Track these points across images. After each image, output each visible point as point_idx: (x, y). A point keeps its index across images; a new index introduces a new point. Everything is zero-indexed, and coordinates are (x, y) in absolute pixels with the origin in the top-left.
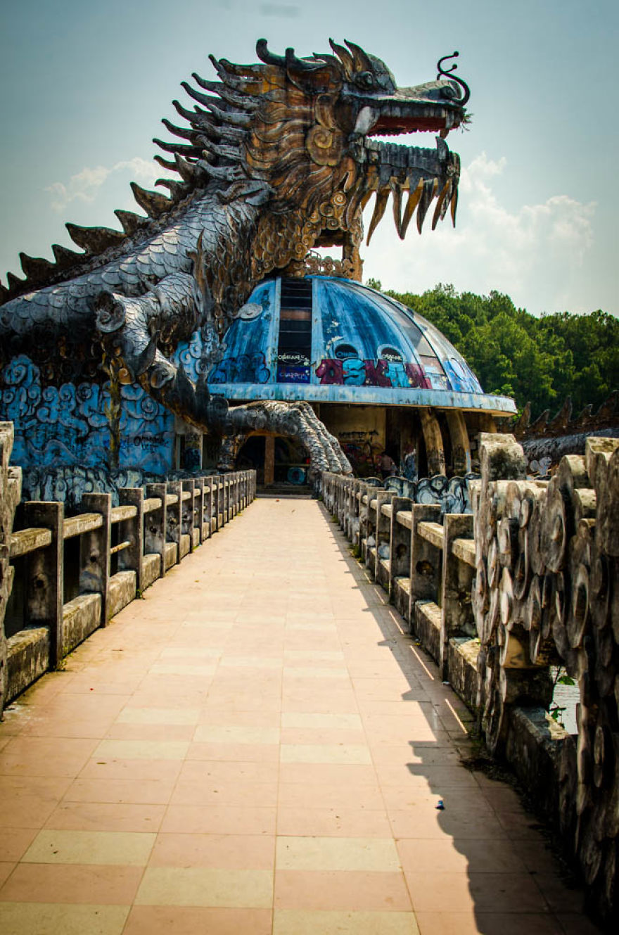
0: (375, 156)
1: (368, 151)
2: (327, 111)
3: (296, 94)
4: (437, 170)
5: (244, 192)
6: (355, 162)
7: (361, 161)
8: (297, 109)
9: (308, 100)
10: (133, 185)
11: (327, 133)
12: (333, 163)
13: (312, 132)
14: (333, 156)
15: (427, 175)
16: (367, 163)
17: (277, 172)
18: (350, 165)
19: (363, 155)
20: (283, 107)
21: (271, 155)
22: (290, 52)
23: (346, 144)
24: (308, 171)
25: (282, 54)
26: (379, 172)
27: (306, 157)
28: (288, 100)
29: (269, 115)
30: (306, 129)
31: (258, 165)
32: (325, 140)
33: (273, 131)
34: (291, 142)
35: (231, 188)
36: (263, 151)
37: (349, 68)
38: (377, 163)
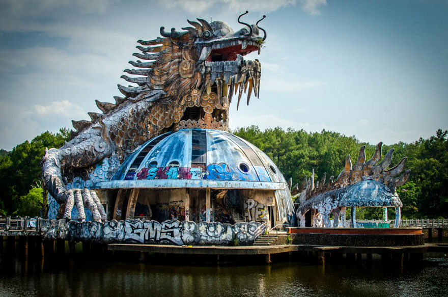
0: (209, 69)
1: (206, 68)
2: (187, 52)
3: (176, 48)
4: (237, 70)
5: (146, 96)
6: (201, 74)
7: (203, 73)
8: (176, 54)
9: (180, 50)
11: (188, 63)
12: (190, 76)
13: (181, 64)
14: (190, 73)
15: (232, 73)
16: (205, 74)
17: (167, 85)
18: (199, 76)
19: (204, 70)
20: (171, 55)
21: (165, 77)
22: (173, 30)
23: (197, 66)
24: (180, 81)
25: (170, 31)
26: (211, 77)
27: (179, 76)
28: (173, 51)
29: (164, 60)
30: (179, 62)
31: (158, 83)
32: (187, 66)
33: (166, 66)
34: (173, 70)
35: (139, 96)
36: (160, 77)
38: (210, 72)
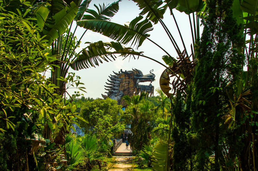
0: (140, 87)
1: (139, 86)
2: (132, 80)
3: (127, 78)
4: (150, 89)
5: (119, 94)
6: (137, 88)
7: (138, 88)
8: (127, 80)
9: (129, 78)
10: (102, 94)
11: (132, 84)
12: (133, 89)
13: (130, 84)
14: (133, 88)
15: (148, 90)
16: (139, 88)
17: (124, 90)
18: (136, 89)
19: (138, 87)
20: (125, 80)
21: (123, 88)
22: (126, 71)
23: (135, 85)
24: (129, 90)
25: (124, 71)
26: (140, 90)
27: (129, 88)
28: (126, 79)
29: (123, 81)
30: (129, 83)
31: (121, 90)
32: (132, 85)
33: (123, 84)
34: (126, 85)
35: (117, 94)
36: (122, 87)
37: (135, 73)
38: (140, 88)
